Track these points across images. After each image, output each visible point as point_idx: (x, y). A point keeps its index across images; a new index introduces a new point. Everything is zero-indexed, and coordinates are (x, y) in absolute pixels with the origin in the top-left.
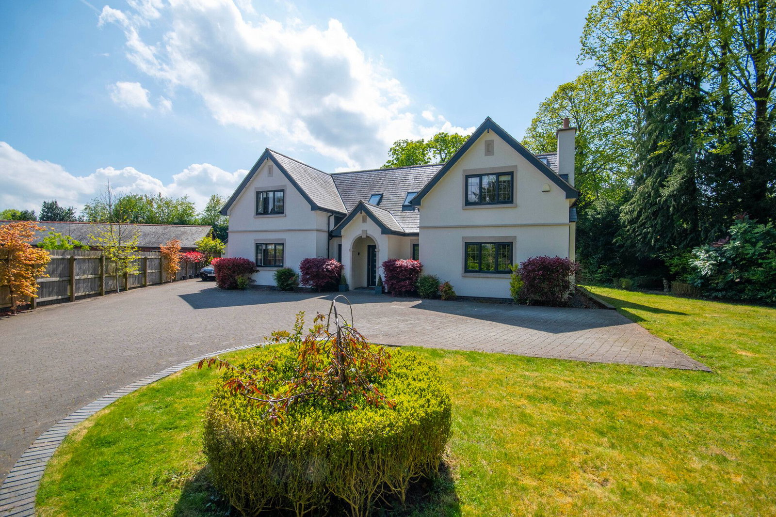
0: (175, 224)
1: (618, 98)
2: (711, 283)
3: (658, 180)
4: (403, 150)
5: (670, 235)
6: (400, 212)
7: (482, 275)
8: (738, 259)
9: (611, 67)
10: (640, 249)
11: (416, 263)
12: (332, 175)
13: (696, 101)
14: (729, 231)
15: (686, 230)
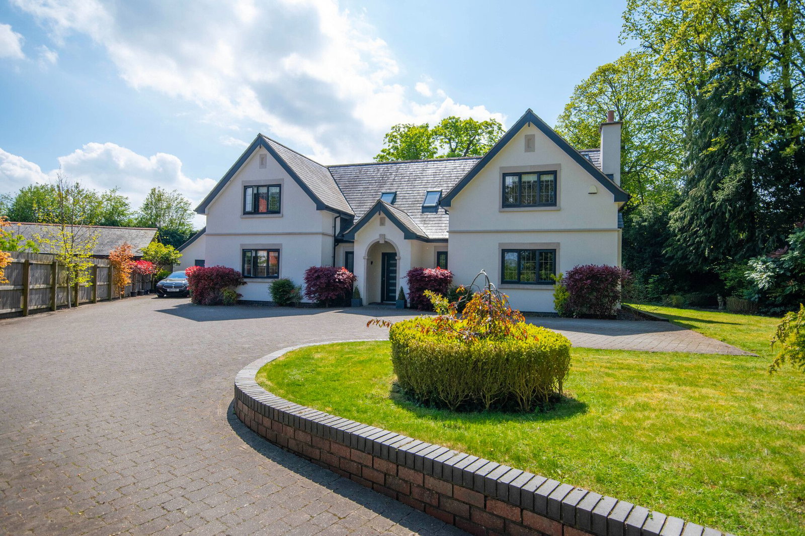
0: (102, 224)
1: (667, 84)
2: (769, 297)
3: (713, 182)
4: (402, 136)
5: (725, 245)
6: (420, 213)
7: (521, 286)
8: (797, 271)
9: (658, 48)
10: (693, 261)
11: (446, 272)
12: (328, 168)
13: (754, 95)
14: (787, 240)
15: (743, 240)
